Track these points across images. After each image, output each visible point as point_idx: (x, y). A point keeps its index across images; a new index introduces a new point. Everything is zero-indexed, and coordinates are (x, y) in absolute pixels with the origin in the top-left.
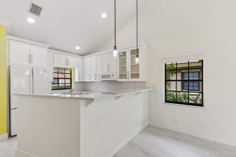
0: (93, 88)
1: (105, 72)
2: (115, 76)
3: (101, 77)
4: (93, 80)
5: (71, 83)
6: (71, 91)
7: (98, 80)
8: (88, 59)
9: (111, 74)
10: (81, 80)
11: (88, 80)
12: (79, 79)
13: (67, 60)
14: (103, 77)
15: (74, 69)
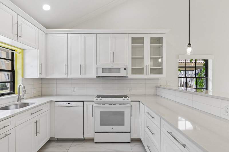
9: (122, 67)
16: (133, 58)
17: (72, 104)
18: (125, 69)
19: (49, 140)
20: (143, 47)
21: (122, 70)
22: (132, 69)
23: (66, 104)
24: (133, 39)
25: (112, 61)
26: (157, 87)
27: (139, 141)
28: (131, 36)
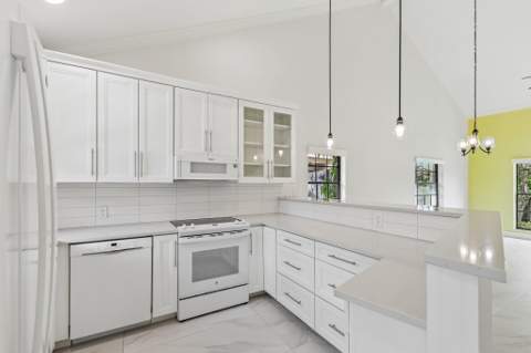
3: (188, 167)
9: (230, 162)
14: (194, 166)
16: (246, 146)
17: (122, 244)
18: (235, 166)
19: (54, 351)
20: (262, 127)
21: (230, 168)
22: (245, 166)
23: (106, 246)
24: (246, 110)
25: (209, 149)
26: (279, 199)
27: (264, 295)
28: (243, 105)
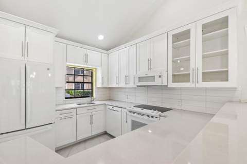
0: (121, 96)
1: (144, 72)
2: (164, 77)
3: (137, 80)
4: (122, 85)
5: (92, 89)
6: (92, 101)
7: (131, 85)
8: (115, 54)
9: (156, 75)
10: (105, 85)
11: (114, 85)
12: (103, 84)
13: (86, 55)
14: (140, 79)
15: (96, 69)
18: (160, 77)
21: (157, 78)
22: (173, 75)
23: (112, 108)
28: (172, 33)
